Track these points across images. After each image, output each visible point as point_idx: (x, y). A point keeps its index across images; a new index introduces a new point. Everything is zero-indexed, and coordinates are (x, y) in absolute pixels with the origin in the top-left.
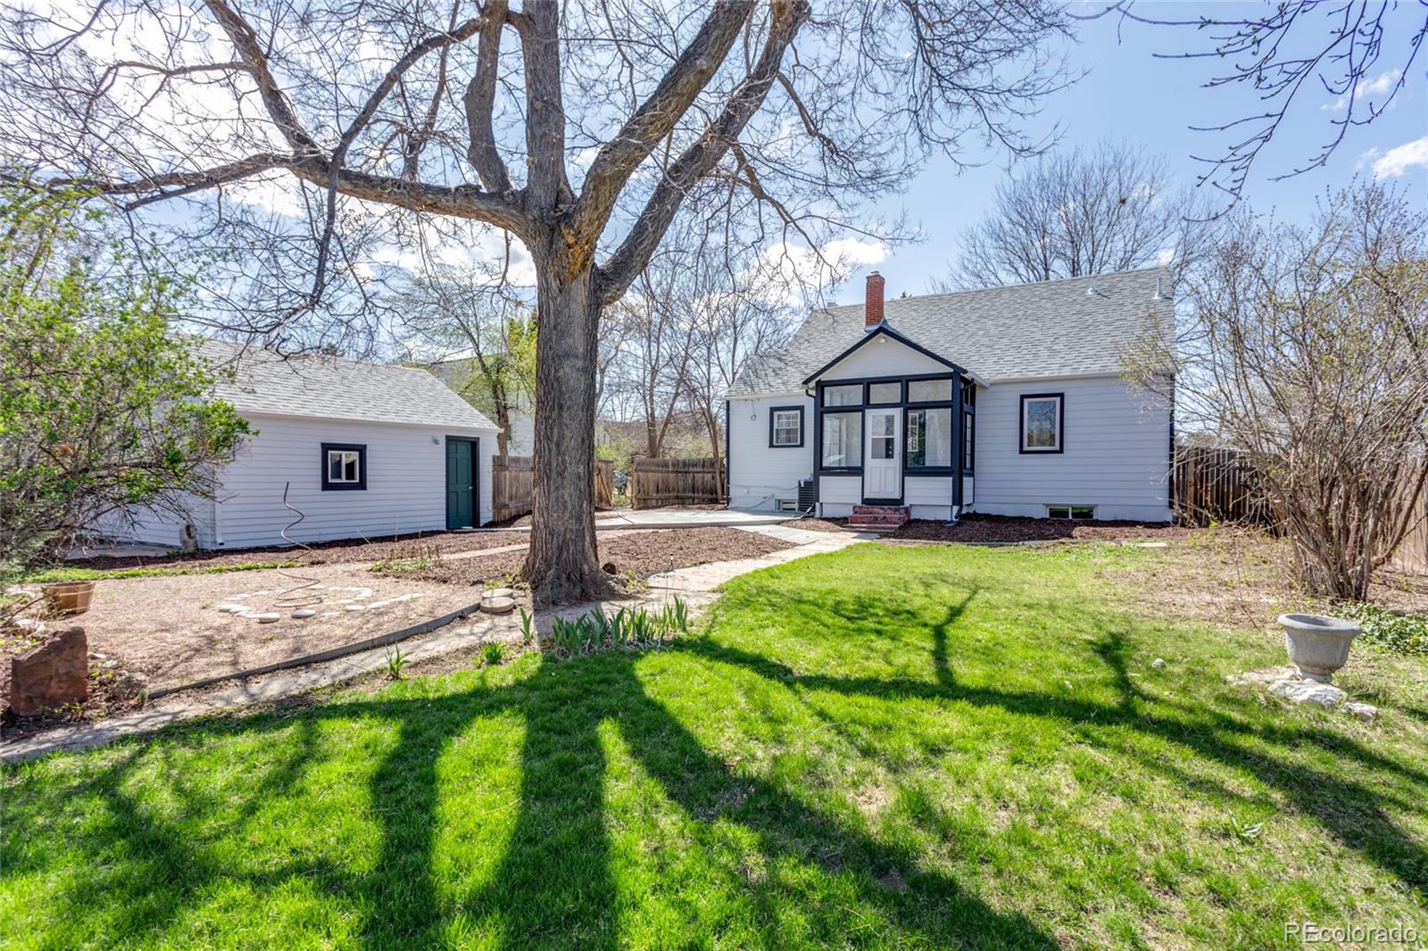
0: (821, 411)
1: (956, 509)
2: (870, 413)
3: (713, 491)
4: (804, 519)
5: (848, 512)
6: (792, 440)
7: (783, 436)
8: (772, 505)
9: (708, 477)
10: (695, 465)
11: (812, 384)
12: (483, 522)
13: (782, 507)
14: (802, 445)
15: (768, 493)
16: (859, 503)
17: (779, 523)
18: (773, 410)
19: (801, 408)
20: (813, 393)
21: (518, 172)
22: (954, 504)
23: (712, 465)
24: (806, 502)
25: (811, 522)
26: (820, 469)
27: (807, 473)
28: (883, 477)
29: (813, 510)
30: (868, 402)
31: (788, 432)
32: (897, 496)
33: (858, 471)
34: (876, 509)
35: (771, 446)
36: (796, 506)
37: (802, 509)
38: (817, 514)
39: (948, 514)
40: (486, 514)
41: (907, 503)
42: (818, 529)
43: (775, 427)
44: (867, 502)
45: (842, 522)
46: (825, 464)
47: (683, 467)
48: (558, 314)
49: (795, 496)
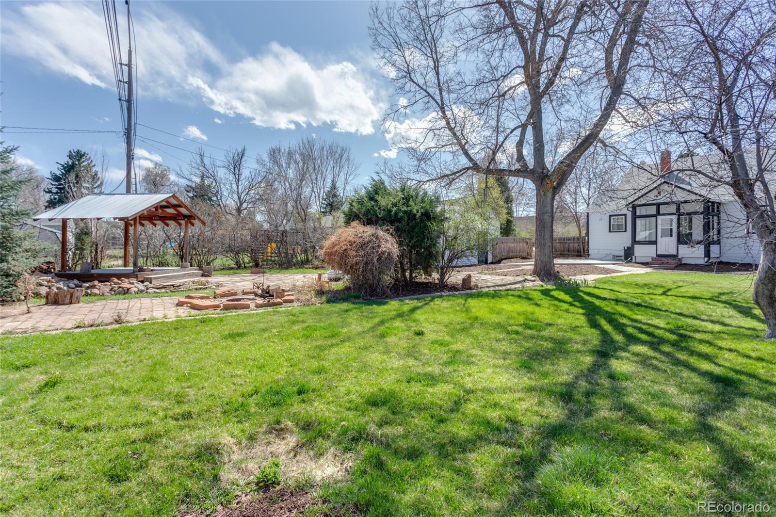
0: (635, 217)
1: (706, 259)
2: (659, 218)
3: (579, 251)
4: (627, 262)
5: (649, 260)
6: (620, 229)
7: (616, 227)
8: (611, 257)
9: (576, 245)
10: (569, 240)
11: (631, 205)
12: (489, 262)
13: (616, 258)
14: (626, 231)
15: (609, 252)
16: (655, 256)
17: (614, 264)
18: (610, 216)
19: (625, 215)
20: (631, 209)
21: (531, 166)
22: (705, 257)
23: (578, 239)
24: (628, 255)
25: (630, 264)
26: (635, 242)
27: (629, 244)
28: (667, 245)
29: (631, 259)
30: (658, 212)
31: (618, 225)
32: (675, 253)
33: (655, 243)
34: (663, 259)
35: (610, 231)
36: (623, 258)
37: (626, 259)
38: (634, 260)
39: (702, 261)
40: (490, 259)
41: (680, 257)
42: (634, 267)
43: (612, 223)
44: (658, 256)
45: (646, 264)
46: (637, 239)
47: (563, 240)
48: (543, 201)
49: (622, 253)
